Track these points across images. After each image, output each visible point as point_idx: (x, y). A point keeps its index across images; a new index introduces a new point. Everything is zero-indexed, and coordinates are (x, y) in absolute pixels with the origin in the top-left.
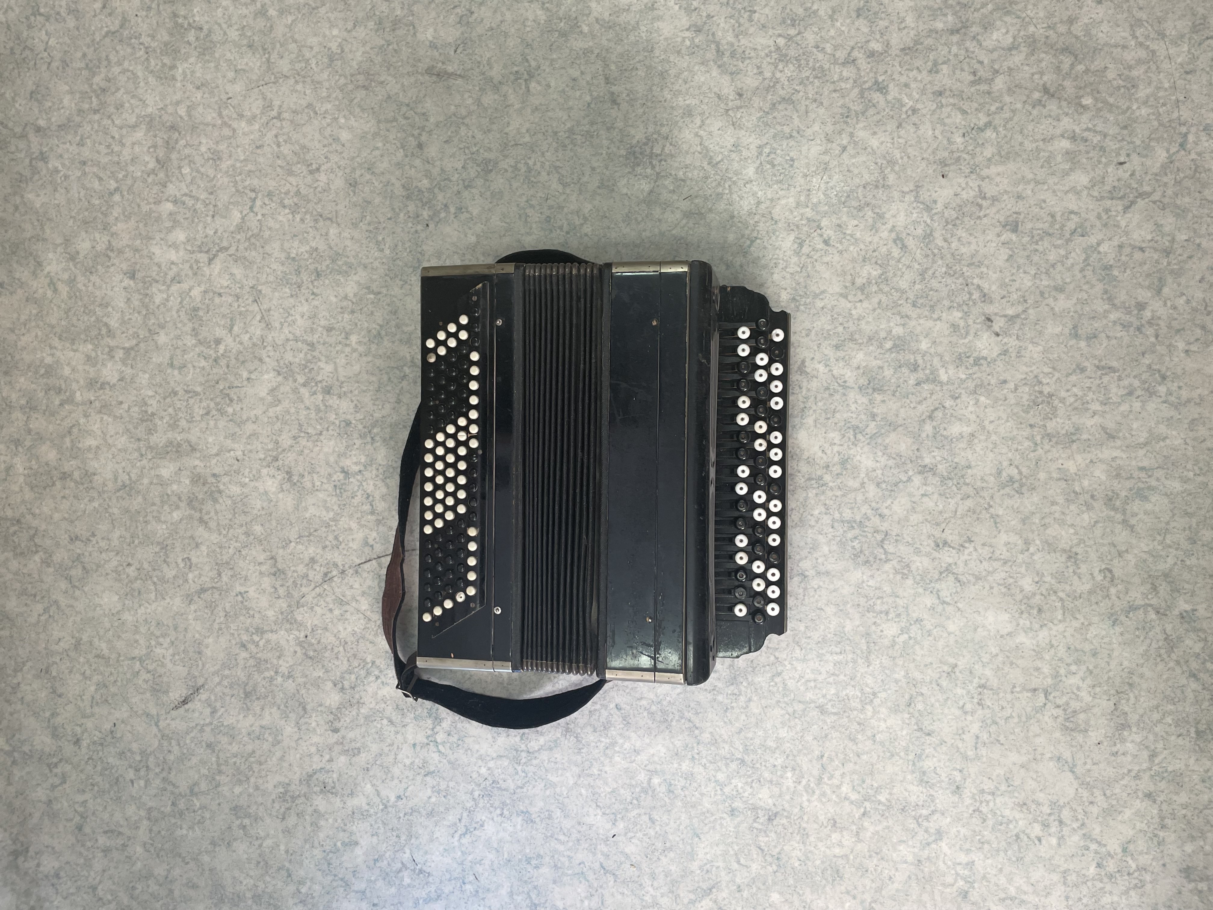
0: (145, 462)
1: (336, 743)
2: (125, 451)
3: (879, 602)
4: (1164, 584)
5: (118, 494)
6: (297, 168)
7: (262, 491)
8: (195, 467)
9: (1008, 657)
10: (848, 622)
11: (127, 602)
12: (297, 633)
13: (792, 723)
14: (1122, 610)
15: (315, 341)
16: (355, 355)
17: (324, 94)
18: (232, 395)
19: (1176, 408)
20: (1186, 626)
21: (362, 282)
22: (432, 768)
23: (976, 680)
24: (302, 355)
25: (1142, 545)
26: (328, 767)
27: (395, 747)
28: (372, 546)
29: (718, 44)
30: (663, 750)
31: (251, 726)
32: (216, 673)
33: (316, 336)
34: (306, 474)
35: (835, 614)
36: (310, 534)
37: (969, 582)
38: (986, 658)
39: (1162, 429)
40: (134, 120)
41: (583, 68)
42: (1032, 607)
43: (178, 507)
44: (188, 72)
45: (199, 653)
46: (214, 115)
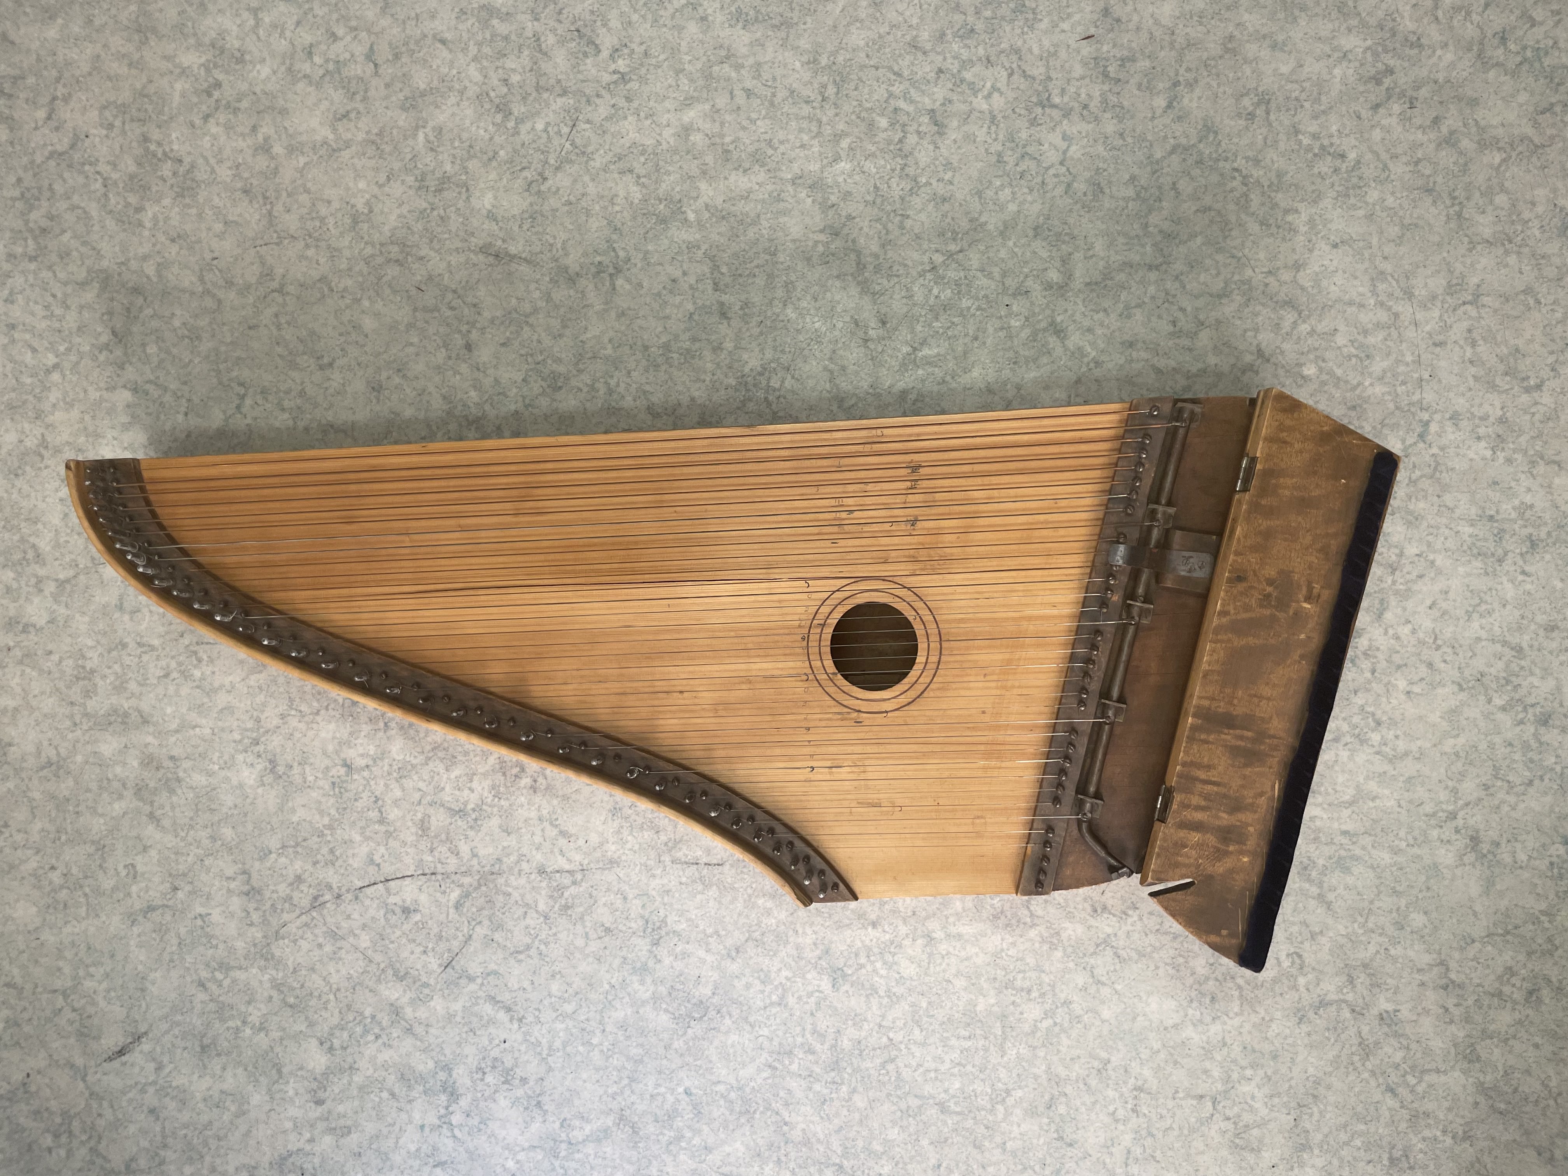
0: (79, 733)
1: (320, 1119)
2: (53, 716)
3: (1021, 976)
4: (1363, 976)
5: (41, 774)
6: (304, 360)
7: (235, 781)
8: (146, 745)
9: (1172, 1055)
10: (981, 999)
11: (48, 917)
12: (274, 972)
13: (905, 1123)
14: (1311, 1005)
17: (343, 266)
18: (201, 654)
19: (1390, 761)
20: (1386, 1029)
22: (444, 1158)
23: (1132, 1081)
25: (1340, 927)
26: (308, 1148)
27: (397, 1128)
28: (378, 865)
29: (859, 254)
30: (742, 1149)
31: (209, 1089)
32: (166, 1017)
34: (295, 765)
35: (965, 989)
36: (297, 844)
37: (1130, 959)
38: (1145, 1054)
39: (1372, 786)
40: (84, 274)
41: (685, 267)
42: (1203, 994)
43: (121, 797)
44: (161, 217)
45: (143, 990)
46: (194, 279)
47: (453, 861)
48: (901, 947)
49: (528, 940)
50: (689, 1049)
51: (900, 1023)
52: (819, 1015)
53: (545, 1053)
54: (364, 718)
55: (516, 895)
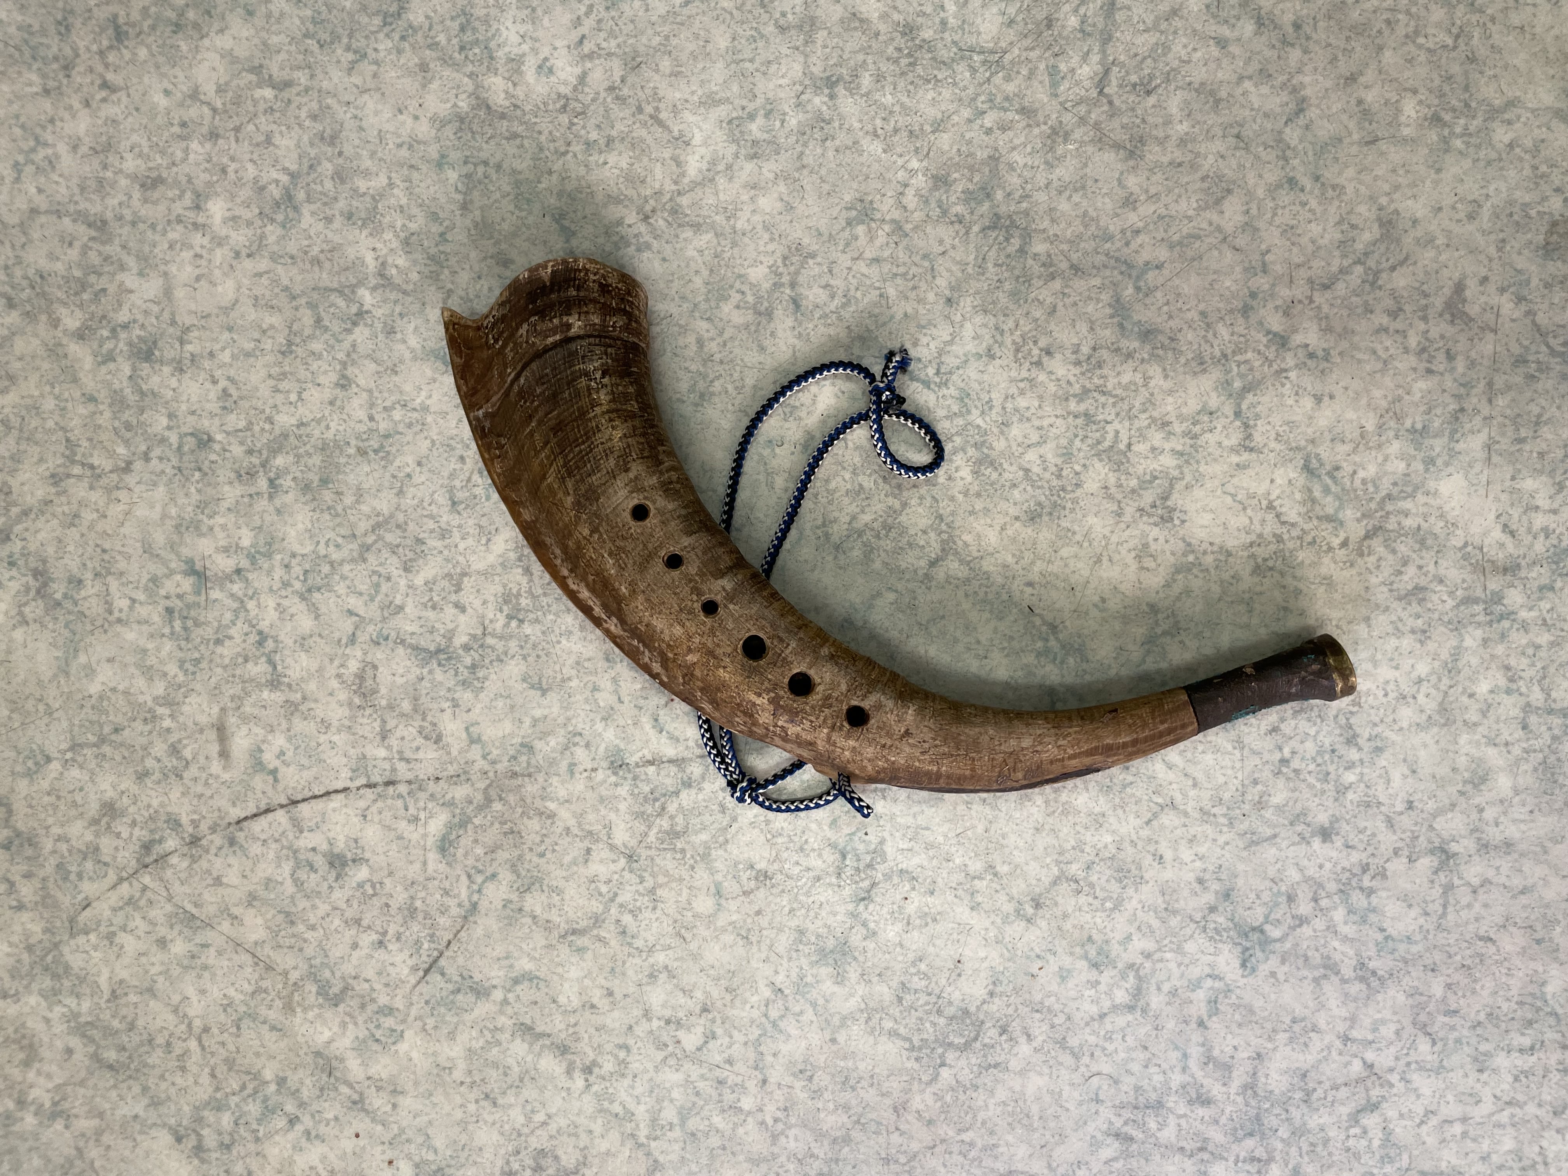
12: (72, 1001)
15: (109, 215)
16: (220, 255)
21: (242, 52)
24: (73, 254)
28: (274, 772)
33: (112, 202)
34: (88, 577)
36: (103, 740)
47: (430, 754)
48: (1382, 874)
49: (596, 906)
50: (945, 1110)
51: (1388, 1031)
52: (1214, 1024)
53: (643, 1133)
54: (224, 474)
55: (565, 816)
